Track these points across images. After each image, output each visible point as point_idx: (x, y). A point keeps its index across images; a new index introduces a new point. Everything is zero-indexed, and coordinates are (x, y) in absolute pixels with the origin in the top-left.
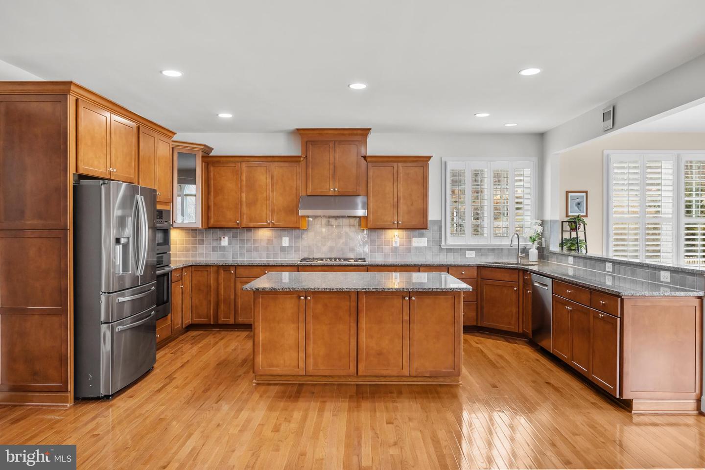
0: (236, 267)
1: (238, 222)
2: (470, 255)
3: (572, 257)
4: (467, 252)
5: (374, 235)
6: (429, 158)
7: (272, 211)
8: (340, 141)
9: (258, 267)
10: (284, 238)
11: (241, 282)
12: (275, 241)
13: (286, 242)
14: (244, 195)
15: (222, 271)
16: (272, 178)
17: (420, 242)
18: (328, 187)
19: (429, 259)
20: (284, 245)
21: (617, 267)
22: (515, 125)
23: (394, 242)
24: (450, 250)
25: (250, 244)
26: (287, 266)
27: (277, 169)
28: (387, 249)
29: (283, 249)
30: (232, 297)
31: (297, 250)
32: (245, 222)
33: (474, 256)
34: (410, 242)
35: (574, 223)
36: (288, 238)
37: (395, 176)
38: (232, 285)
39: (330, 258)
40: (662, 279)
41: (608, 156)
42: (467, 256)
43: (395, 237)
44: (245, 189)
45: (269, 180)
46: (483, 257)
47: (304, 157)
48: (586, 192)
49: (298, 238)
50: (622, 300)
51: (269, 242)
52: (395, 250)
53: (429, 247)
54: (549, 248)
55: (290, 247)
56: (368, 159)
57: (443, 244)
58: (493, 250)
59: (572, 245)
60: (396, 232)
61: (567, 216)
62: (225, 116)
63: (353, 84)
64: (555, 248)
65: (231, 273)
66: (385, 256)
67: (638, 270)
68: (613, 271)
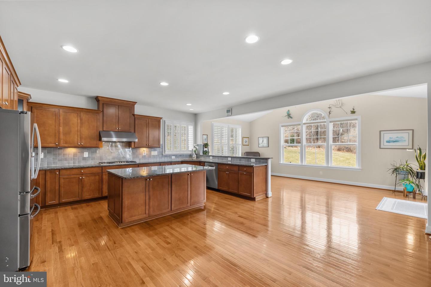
0: (59, 170)
1: (57, 144)
2: (173, 157)
3: (212, 157)
4: (172, 157)
5: (135, 150)
6: (161, 118)
7: (81, 138)
8: (121, 106)
9: (76, 169)
10: (85, 153)
11: (63, 179)
12: (79, 154)
13: (86, 154)
14: (61, 129)
15: (49, 173)
16: (81, 120)
17: (155, 153)
18: (115, 127)
19: (158, 160)
20: (85, 156)
21: (233, 159)
22: (193, 110)
23: (144, 153)
24: (166, 156)
25: (61, 157)
26: (96, 167)
27: (84, 116)
28: (140, 157)
29: (84, 159)
30: (57, 188)
31: (93, 159)
32: (62, 144)
33: (174, 158)
34: (151, 153)
35: (206, 145)
36: (88, 153)
37: (147, 124)
38: (57, 180)
39: (119, 162)
40: (252, 161)
41: (213, 124)
42: (172, 158)
43: (144, 151)
44: (62, 125)
45: (79, 121)
46: (177, 158)
47: (102, 111)
48: (207, 135)
49: (94, 152)
50: (253, 168)
51: (75, 155)
52: (144, 157)
53: (158, 155)
54: (199, 154)
55: (89, 157)
56: (135, 116)
57: (163, 153)
58: (181, 155)
59: (205, 153)
60: (145, 149)
61: (203, 143)
62: (63, 81)
63: (162, 82)
64: (201, 154)
65: (56, 174)
66: (140, 159)
67: (242, 159)
68: (232, 160)
